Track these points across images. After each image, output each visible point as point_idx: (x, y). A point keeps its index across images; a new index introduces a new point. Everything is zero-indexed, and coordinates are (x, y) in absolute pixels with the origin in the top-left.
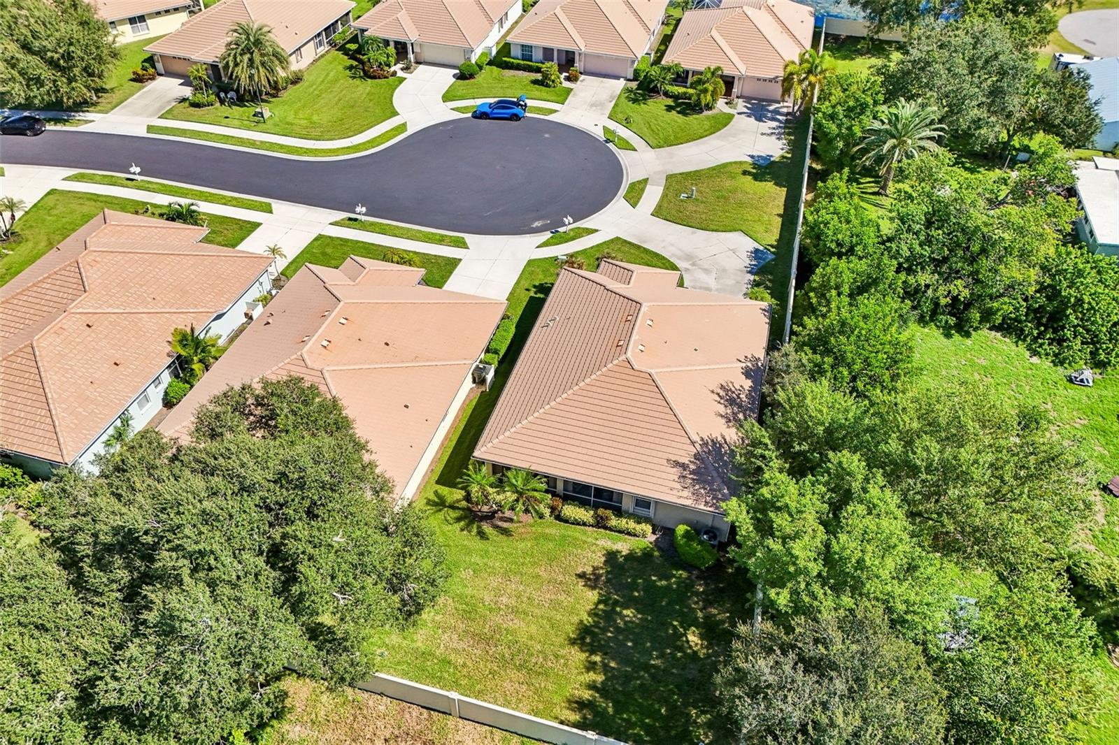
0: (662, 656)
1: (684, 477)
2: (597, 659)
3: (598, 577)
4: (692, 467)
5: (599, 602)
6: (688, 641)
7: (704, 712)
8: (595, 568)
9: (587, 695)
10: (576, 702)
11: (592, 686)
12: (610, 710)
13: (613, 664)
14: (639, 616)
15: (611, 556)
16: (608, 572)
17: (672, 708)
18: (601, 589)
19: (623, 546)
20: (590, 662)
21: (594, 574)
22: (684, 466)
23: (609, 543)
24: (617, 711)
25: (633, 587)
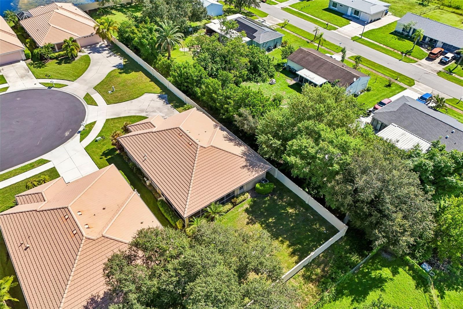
0: (291, 222)
1: (249, 169)
2: (280, 239)
3: (251, 219)
4: (248, 164)
5: (261, 225)
6: (291, 213)
7: (316, 224)
8: (248, 218)
9: (291, 250)
10: (291, 254)
11: (289, 246)
12: (300, 246)
13: (285, 236)
14: (274, 218)
15: (247, 211)
16: (252, 216)
17: (310, 231)
18: (257, 221)
19: (246, 205)
20: (280, 241)
21: (250, 220)
22: (246, 166)
23: (242, 208)
24: (302, 245)
25: (262, 213)
